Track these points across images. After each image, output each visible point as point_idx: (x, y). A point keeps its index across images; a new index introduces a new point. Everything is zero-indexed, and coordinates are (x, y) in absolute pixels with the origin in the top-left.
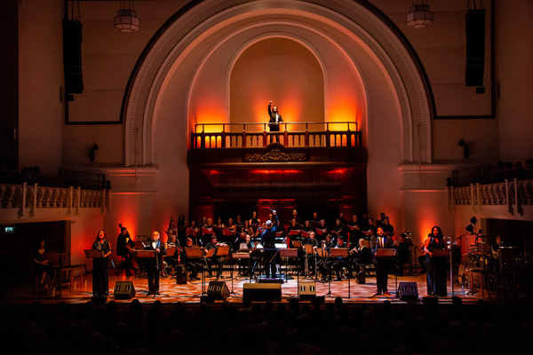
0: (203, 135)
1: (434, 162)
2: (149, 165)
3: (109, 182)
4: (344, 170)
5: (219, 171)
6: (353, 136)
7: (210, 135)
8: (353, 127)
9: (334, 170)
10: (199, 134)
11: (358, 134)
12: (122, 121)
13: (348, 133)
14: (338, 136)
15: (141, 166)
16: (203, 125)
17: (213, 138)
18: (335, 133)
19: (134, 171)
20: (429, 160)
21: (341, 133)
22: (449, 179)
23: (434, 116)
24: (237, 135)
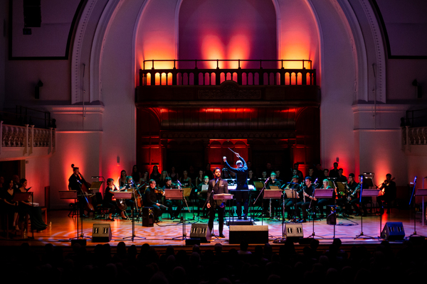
0: (153, 71)
1: (389, 101)
2: (97, 103)
3: (54, 120)
4: (299, 109)
5: (169, 109)
6: (308, 74)
7: (161, 71)
8: (307, 66)
9: (288, 109)
10: (148, 71)
11: (313, 71)
12: (68, 56)
13: (304, 71)
14: (293, 74)
15: (88, 104)
16: (153, 61)
17: (164, 75)
18: (290, 71)
19: (81, 109)
20: (384, 100)
21: (296, 71)
22: (402, 119)
23: (389, 56)
24: (189, 71)
